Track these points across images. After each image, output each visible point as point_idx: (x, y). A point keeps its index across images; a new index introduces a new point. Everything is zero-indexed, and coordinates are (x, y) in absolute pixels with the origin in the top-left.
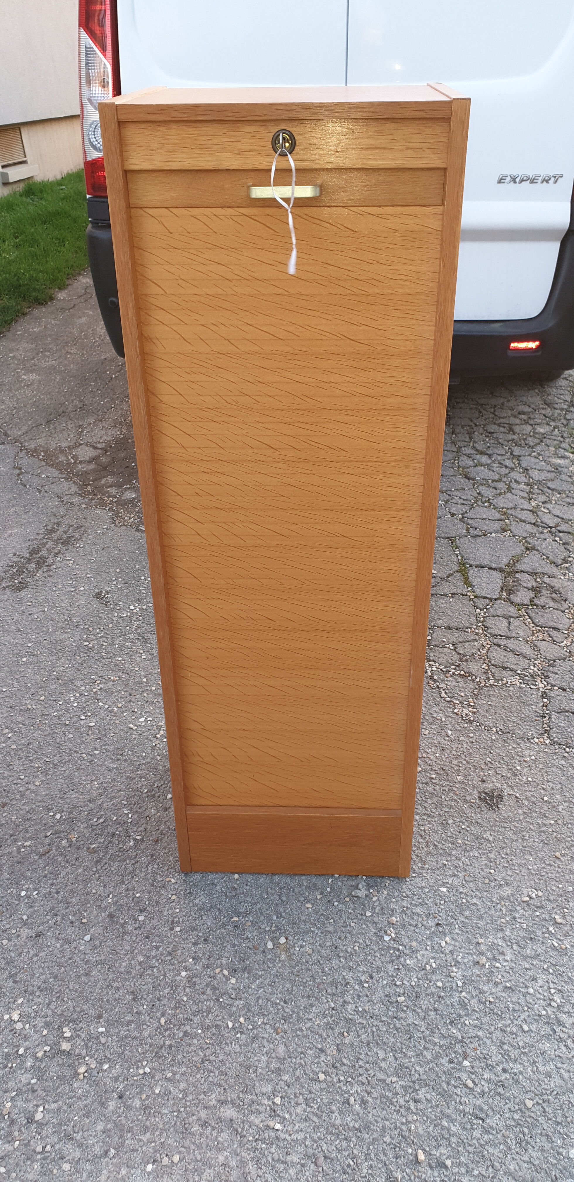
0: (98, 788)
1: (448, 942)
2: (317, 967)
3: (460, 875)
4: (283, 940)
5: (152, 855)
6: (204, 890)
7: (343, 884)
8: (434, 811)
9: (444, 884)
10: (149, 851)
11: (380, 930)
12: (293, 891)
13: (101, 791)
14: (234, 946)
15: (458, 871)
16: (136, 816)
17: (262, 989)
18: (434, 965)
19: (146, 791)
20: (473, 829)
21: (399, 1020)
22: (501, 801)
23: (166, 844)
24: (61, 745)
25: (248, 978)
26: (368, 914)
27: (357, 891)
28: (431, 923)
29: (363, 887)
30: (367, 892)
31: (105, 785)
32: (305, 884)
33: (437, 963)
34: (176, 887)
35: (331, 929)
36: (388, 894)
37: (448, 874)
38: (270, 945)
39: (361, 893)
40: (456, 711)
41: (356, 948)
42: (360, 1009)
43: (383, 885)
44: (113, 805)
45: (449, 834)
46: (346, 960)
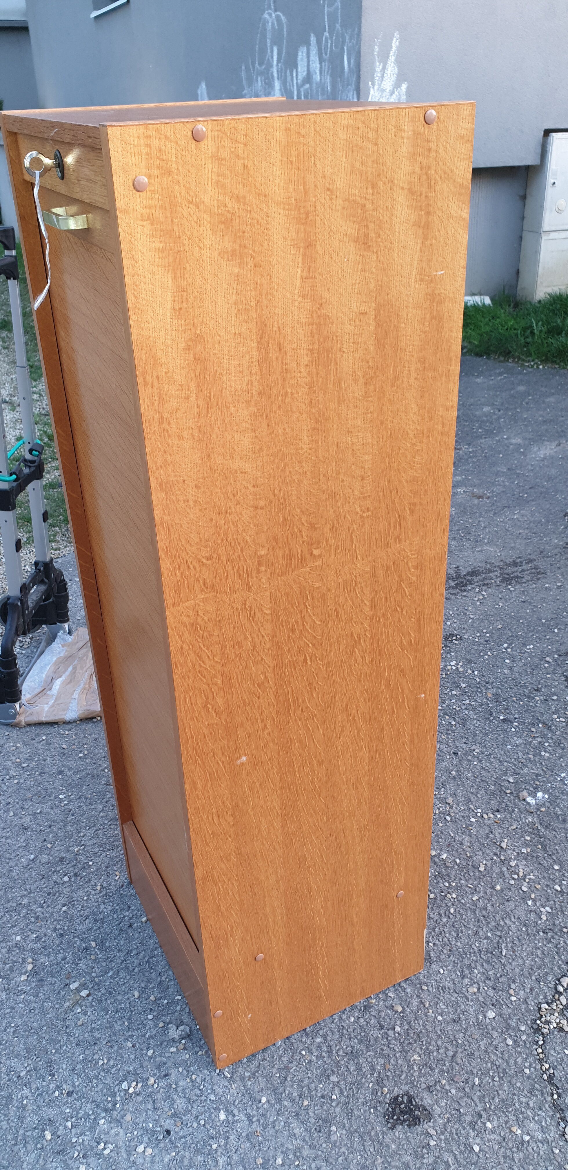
1: (146, 1154)
3: (254, 1126)
4: (84, 993)
6: (118, 905)
8: (341, 1053)
9: (229, 1113)
12: (151, 973)
15: (258, 1120)
17: (23, 1006)
18: (106, 1152)
20: (338, 1109)
21: (25, 1146)
22: (409, 1126)
25: (32, 988)
26: (151, 1053)
27: (175, 1028)
28: (167, 1124)
29: (182, 1031)
30: (177, 1038)
32: (163, 978)
33: (112, 1154)
34: (112, 883)
35: (117, 1028)
36: (187, 1060)
37: (249, 1111)
38: (75, 986)
39: (174, 1033)
40: (545, 1006)
41: (101, 1062)
42: (25, 1102)
43: (197, 1049)
45: (313, 1086)
46: (83, 1060)
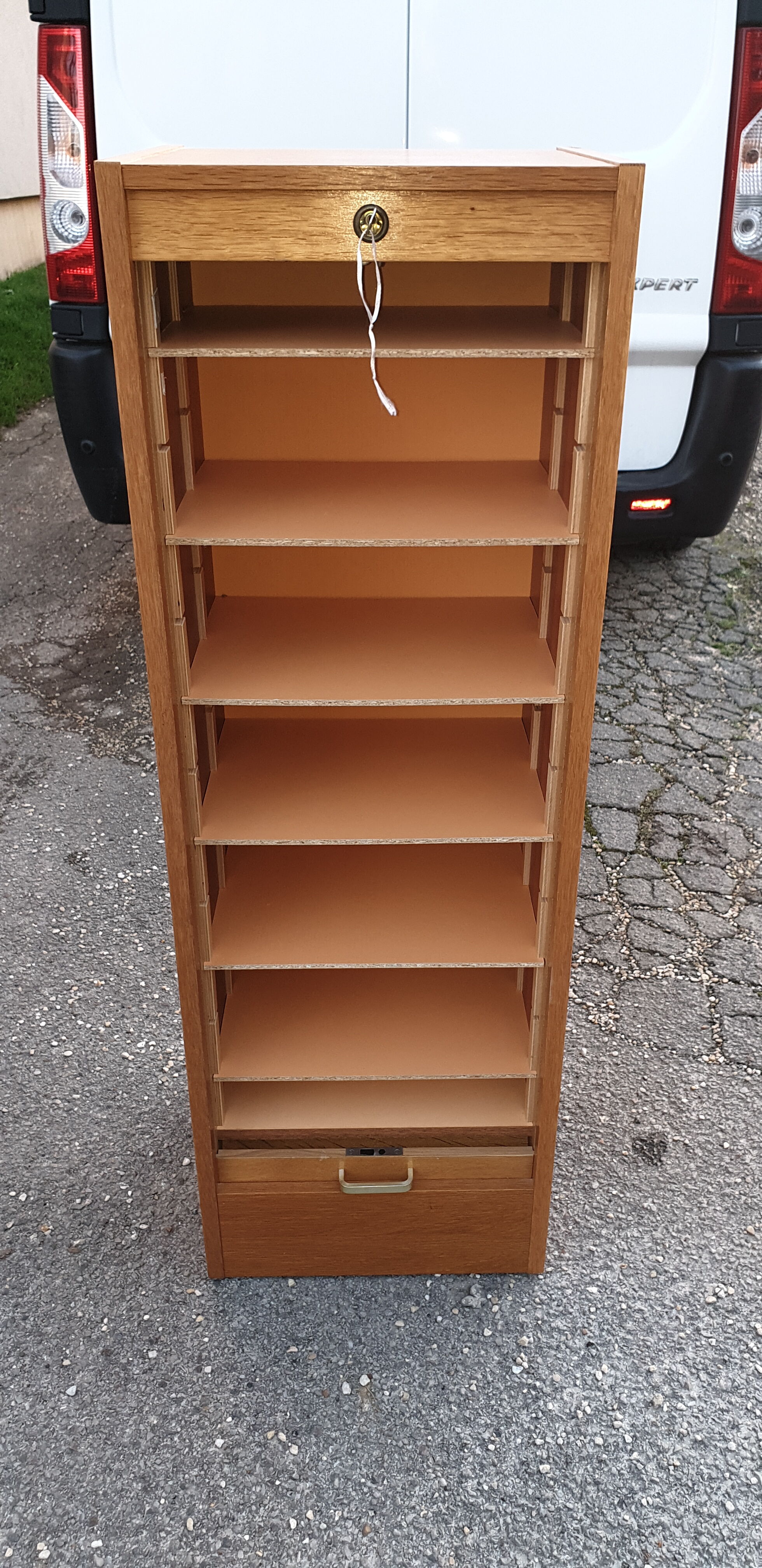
0: (81, 1152)
1: (606, 1372)
2: (417, 1421)
3: (616, 1266)
4: (364, 1380)
5: (165, 1254)
6: (244, 1306)
7: (448, 1287)
8: (571, 1169)
9: (593, 1282)
10: (161, 1247)
11: (505, 1356)
12: (376, 1301)
13: (85, 1156)
14: (292, 1392)
15: (611, 1261)
16: (138, 1193)
17: (338, 1462)
18: (588, 1410)
19: (151, 1154)
20: (628, 1195)
21: (544, 1502)
22: (664, 1151)
23: (185, 1236)
24: (24, 1086)
25: (316, 1444)
26: (488, 1332)
27: (469, 1298)
28: (580, 1343)
29: (478, 1292)
30: (484, 1299)
31: (91, 1147)
32: (392, 1290)
33: (593, 1406)
34: (203, 1302)
35: (434, 1359)
36: (514, 1301)
37: (598, 1265)
38: (346, 1389)
39: (475, 1301)
40: (591, 1018)
41: (473, 1388)
42: (486, 1488)
43: (505, 1286)
44: (103, 1176)
45: (595, 1204)
46: (459, 1407)
